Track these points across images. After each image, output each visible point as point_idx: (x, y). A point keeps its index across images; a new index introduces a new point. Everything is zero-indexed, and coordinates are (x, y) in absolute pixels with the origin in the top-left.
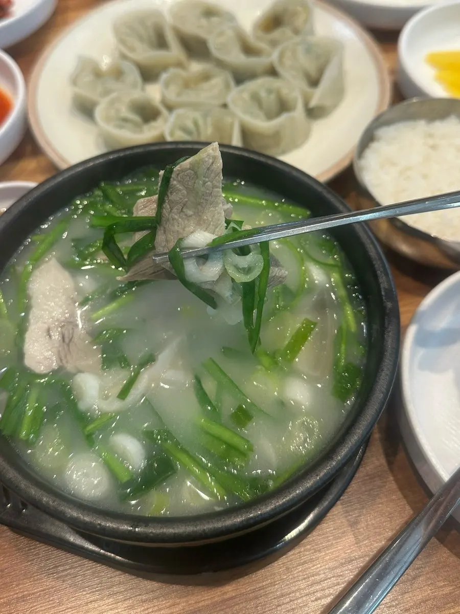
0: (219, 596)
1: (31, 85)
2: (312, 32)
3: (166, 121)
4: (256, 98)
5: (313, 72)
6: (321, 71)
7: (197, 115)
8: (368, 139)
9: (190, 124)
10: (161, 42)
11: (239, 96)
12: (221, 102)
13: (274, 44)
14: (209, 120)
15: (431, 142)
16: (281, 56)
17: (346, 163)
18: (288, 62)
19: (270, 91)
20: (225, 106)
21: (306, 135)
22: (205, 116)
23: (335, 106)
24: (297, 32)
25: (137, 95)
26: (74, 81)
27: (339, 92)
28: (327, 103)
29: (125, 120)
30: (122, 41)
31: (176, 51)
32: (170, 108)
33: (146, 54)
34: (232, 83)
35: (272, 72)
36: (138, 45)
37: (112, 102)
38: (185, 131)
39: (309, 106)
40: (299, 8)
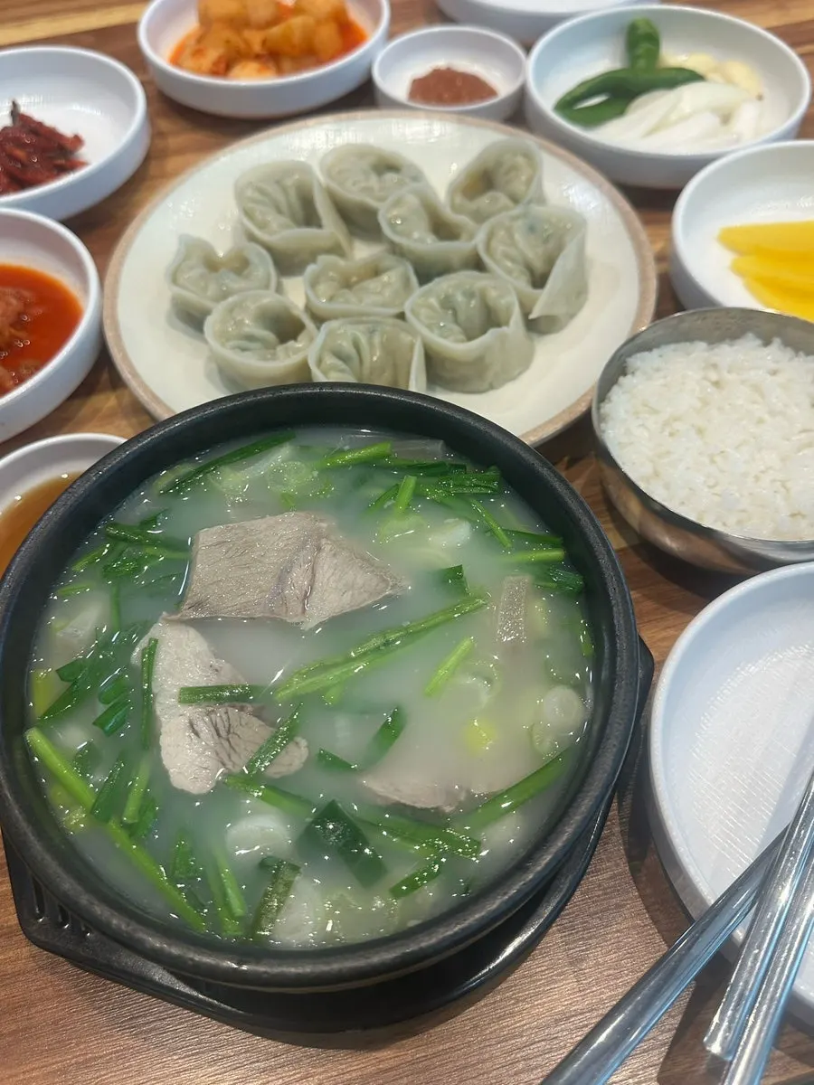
0: (373, 1065)
1: (109, 280)
2: (541, 200)
3: (311, 339)
4: (447, 304)
5: (539, 265)
6: (550, 262)
7: (359, 332)
8: (616, 370)
9: (347, 346)
10: (309, 217)
11: (423, 301)
12: (396, 311)
13: (480, 217)
14: (377, 340)
15: (713, 376)
16: (490, 236)
17: (583, 408)
18: (499, 248)
19: (470, 295)
20: (402, 316)
21: (526, 362)
22: (371, 332)
23: (572, 316)
24: (515, 200)
25: (269, 299)
26: (174, 278)
27: (578, 293)
28: (558, 311)
29: (251, 338)
30: (248, 214)
31: (331, 227)
32: (319, 320)
33: (286, 234)
34: (414, 279)
35: (478, 265)
36: (275, 220)
37: (231, 310)
38: (339, 355)
39: (531, 317)
40: (520, 160)
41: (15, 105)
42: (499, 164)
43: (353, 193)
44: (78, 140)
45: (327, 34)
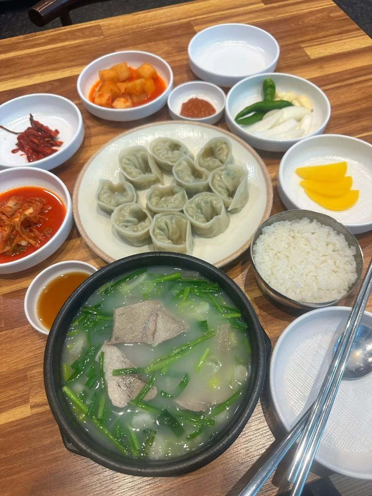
1: (74, 197)
2: (232, 162)
3: (150, 222)
4: (198, 206)
5: (231, 188)
6: (235, 188)
7: (166, 219)
8: (259, 233)
9: (163, 225)
10: (146, 169)
11: (189, 205)
12: (180, 209)
13: (210, 169)
14: (174, 221)
15: (292, 234)
16: (213, 177)
17: (247, 247)
18: (217, 183)
19: (206, 203)
20: (182, 211)
21: (227, 226)
22: (171, 219)
23: (243, 207)
24: (222, 162)
25: (134, 206)
26: (99, 198)
27: (245, 198)
28: (238, 206)
29: (128, 221)
30: (124, 169)
31: (155, 172)
32: (154, 213)
33: (140, 177)
34: (187, 197)
35: (209, 190)
36: (134, 171)
37: (121, 210)
38: (161, 229)
39: (229, 209)
40: (224, 146)
41: (31, 116)
42: (216, 146)
43: (163, 160)
44: (57, 132)
45: (150, 85)
